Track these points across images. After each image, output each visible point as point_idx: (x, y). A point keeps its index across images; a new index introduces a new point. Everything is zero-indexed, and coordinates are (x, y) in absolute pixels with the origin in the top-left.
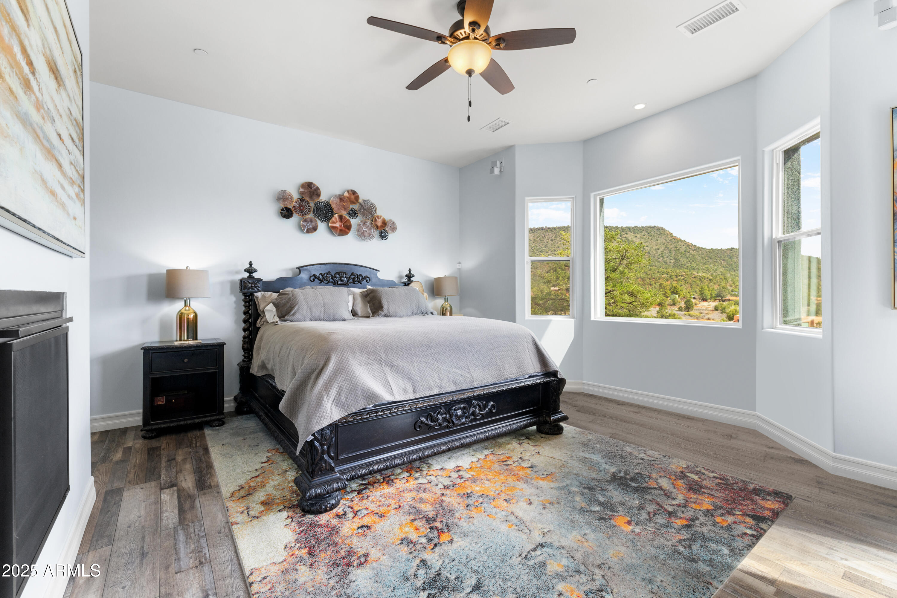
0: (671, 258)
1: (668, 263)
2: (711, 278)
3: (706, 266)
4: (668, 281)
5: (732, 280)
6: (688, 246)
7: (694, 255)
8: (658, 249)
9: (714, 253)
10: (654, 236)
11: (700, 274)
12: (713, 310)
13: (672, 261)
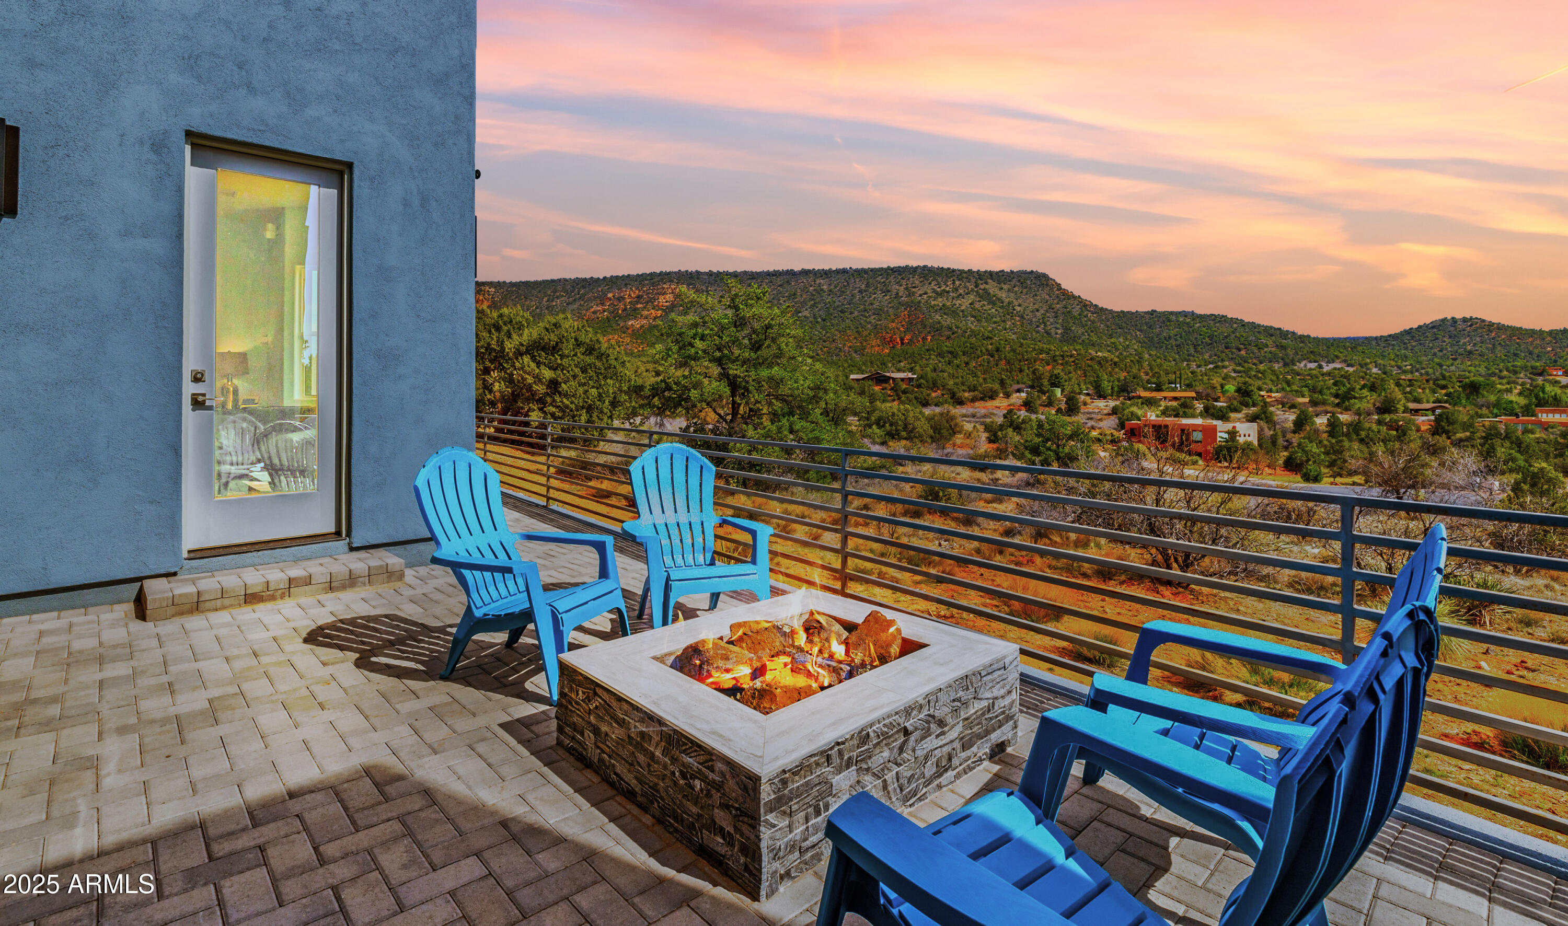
0: (1058, 326)
1: (1053, 334)
2: (1116, 360)
3: (1112, 340)
4: (1048, 365)
5: (1149, 365)
6: (1085, 306)
7: (1093, 322)
8: (1038, 311)
9: (1124, 319)
10: (1030, 288)
11: (1100, 354)
12: (1109, 414)
13: (1059, 331)
